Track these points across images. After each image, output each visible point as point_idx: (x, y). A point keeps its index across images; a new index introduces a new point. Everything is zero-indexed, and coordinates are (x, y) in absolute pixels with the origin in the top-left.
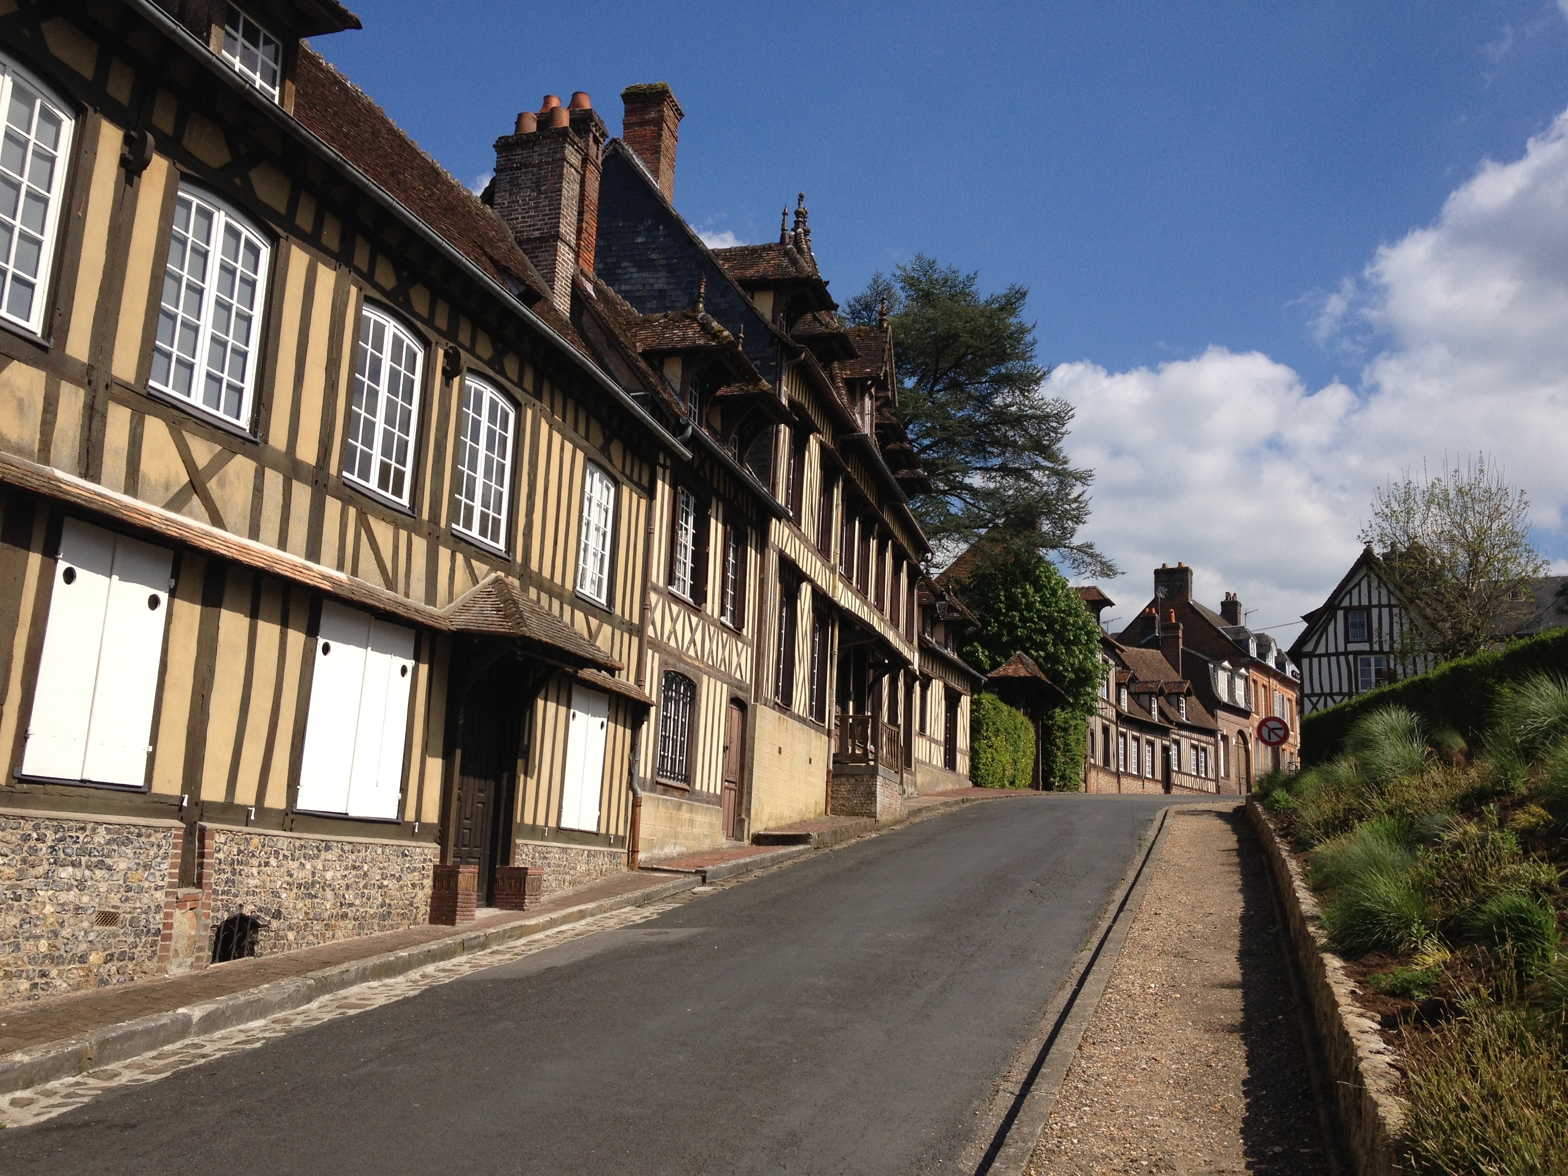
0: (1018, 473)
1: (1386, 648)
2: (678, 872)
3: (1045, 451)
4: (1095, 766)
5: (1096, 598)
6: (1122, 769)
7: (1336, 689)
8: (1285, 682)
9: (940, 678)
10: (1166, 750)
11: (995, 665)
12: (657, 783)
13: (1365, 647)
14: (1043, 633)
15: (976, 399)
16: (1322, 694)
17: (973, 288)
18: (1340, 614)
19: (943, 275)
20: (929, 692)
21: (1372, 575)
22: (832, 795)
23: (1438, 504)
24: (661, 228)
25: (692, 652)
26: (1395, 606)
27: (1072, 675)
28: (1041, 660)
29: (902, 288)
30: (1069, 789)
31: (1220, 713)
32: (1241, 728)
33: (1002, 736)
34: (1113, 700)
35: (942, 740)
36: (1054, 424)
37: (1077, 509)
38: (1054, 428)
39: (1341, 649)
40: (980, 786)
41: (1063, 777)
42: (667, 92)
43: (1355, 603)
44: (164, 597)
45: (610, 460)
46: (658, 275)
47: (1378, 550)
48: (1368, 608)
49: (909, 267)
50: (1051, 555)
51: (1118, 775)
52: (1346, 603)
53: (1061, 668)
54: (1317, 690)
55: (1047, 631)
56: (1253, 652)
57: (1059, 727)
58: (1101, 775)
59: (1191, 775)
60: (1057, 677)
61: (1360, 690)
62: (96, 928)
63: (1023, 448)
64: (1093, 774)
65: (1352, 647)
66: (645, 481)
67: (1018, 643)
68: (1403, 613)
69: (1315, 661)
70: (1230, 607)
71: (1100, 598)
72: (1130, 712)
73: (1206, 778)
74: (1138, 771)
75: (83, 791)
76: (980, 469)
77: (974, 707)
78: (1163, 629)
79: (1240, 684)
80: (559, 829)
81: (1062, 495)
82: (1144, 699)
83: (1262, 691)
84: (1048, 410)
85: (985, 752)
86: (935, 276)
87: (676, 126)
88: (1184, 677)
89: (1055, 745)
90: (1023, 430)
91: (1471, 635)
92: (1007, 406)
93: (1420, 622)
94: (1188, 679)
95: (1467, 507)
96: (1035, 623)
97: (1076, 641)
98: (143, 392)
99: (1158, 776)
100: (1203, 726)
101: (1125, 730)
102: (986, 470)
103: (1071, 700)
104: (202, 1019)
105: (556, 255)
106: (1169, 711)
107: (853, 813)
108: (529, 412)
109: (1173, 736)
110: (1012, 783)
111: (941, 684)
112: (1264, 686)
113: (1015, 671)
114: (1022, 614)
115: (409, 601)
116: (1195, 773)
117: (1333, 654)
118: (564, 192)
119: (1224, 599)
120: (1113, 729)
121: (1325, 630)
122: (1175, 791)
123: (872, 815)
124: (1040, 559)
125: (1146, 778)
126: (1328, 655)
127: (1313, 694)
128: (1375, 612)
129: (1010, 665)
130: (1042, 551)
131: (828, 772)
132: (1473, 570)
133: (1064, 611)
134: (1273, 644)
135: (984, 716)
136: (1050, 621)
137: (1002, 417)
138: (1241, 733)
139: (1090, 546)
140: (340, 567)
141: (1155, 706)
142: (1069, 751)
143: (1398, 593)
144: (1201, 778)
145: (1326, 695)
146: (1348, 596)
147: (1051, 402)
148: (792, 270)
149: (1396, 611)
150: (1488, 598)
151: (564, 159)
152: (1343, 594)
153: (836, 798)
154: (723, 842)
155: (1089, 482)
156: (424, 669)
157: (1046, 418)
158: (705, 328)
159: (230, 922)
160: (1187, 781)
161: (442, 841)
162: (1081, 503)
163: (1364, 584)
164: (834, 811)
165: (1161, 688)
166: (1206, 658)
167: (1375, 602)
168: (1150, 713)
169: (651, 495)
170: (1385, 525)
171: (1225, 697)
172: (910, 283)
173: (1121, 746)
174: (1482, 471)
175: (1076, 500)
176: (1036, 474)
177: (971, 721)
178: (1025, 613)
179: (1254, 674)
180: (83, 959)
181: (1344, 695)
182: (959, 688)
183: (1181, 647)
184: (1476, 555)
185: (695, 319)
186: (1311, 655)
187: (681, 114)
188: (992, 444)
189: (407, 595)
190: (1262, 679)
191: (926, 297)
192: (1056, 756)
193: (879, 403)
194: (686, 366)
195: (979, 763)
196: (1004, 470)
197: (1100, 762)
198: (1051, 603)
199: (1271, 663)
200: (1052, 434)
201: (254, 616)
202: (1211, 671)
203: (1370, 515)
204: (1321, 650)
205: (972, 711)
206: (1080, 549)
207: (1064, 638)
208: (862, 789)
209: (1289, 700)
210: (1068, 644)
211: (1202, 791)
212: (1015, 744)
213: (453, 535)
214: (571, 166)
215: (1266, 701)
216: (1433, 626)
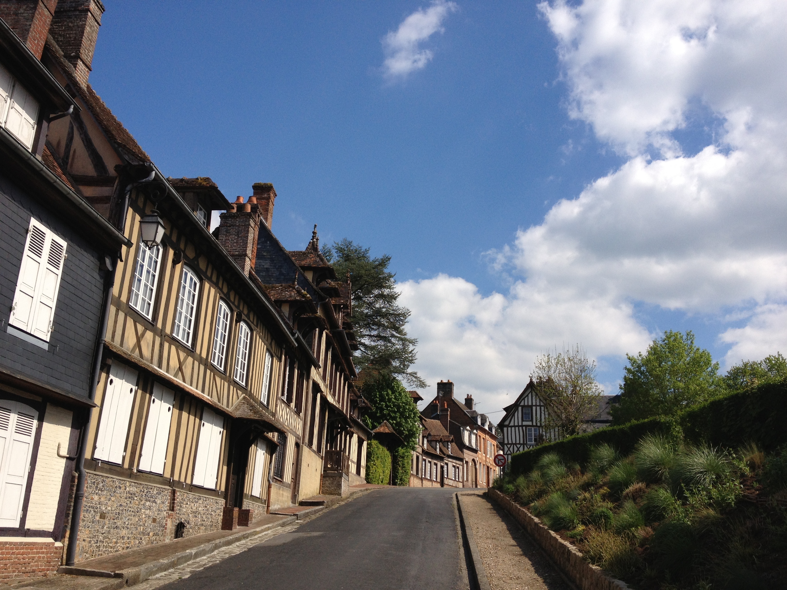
0: (385, 339)
1: (539, 424)
2: (286, 515)
3: (397, 329)
4: (413, 475)
5: (416, 396)
6: (423, 476)
7: (518, 442)
8: (492, 436)
9: (356, 433)
10: (442, 467)
11: (374, 427)
12: (274, 478)
13: (530, 423)
14: (395, 412)
15: (368, 304)
16: (512, 444)
17: (368, 255)
18: (520, 408)
19: (355, 248)
20: (352, 439)
21: (533, 392)
22: (322, 485)
23: (561, 364)
24: (268, 242)
25: (286, 424)
26: (542, 406)
27: (407, 433)
28: (394, 425)
29: (336, 252)
30: (404, 485)
31: (465, 451)
32: (474, 458)
33: (380, 460)
34: (421, 444)
35: (356, 461)
36: (402, 318)
37: (411, 356)
38: (402, 320)
39: (520, 424)
40: (370, 483)
41: (401, 480)
42: (272, 187)
43: (526, 404)
44: (171, 407)
45: (272, 347)
46: (266, 262)
47: (535, 380)
48: (531, 406)
49: (340, 243)
50: (399, 377)
51: (422, 479)
52: (522, 404)
53: (402, 429)
54: (510, 442)
55: (397, 412)
56: (479, 423)
57: (400, 456)
58: (415, 479)
59: (452, 480)
60: (401, 433)
61: (528, 443)
62: (152, 524)
63: (388, 327)
64: (412, 478)
65: (525, 423)
66: (279, 356)
67: (384, 417)
68: (546, 410)
69: (509, 429)
70: (469, 401)
71: (418, 396)
72: (427, 449)
73: (459, 481)
74: (430, 478)
75: (150, 475)
76: (368, 335)
77: (369, 446)
78: (441, 411)
79: (473, 437)
80: (251, 495)
81: (404, 350)
82: (434, 443)
83: (482, 440)
84: (400, 312)
85: (372, 467)
86: (352, 248)
87: (274, 200)
88: (449, 433)
89: (399, 464)
90: (388, 319)
91: (574, 421)
92: (381, 308)
93: (553, 414)
94: (451, 434)
95: (572, 366)
96: (392, 408)
97: (409, 417)
98: (171, 337)
99: (439, 480)
100: (458, 456)
101: (425, 458)
102: (370, 336)
103: (406, 443)
104: (195, 554)
105: (245, 262)
106: (444, 449)
107: (331, 494)
108: (255, 332)
109: (445, 461)
110: (382, 482)
111: (357, 436)
112: (484, 439)
113: (384, 430)
114: (386, 404)
115: (223, 406)
116: (454, 479)
117: (517, 426)
118: (249, 237)
119: (466, 397)
120: (420, 457)
121: (514, 415)
122: (445, 487)
123: (340, 494)
124: (395, 378)
125: (433, 481)
126: (515, 426)
127: (508, 444)
128: (534, 408)
129: (381, 427)
130: (395, 375)
131: (321, 475)
132: (574, 392)
133: (404, 403)
134: (487, 419)
135: (373, 450)
136: (398, 407)
137: (378, 312)
138: (473, 460)
139: (416, 373)
140: (209, 395)
141: (438, 447)
142: (404, 467)
143: (544, 401)
144: (457, 481)
145: (514, 444)
146: (523, 401)
147: (401, 308)
148: (321, 263)
149: (542, 408)
150: (581, 405)
151: (250, 225)
152: (521, 400)
153: (324, 487)
154: (291, 504)
155: (416, 344)
156: (225, 431)
157: (399, 315)
158: (299, 292)
159: (179, 524)
160: (451, 483)
161: (225, 498)
162: (413, 354)
163: (530, 395)
164: (323, 493)
165: (441, 439)
166: (459, 425)
167: (534, 404)
168: (436, 450)
169: (280, 361)
170: (540, 372)
171: (467, 444)
172: (340, 250)
173: (424, 465)
174: (578, 351)
175: (411, 352)
176: (393, 340)
177: (367, 453)
178: (387, 403)
179: (480, 433)
180: (148, 534)
181: (521, 444)
182: (363, 437)
183: (449, 419)
184: (575, 387)
185: (294, 288)
186: (508, 426)
187: (276, 195)
188: (373, 325)
189: (222, 404)
190: (483, 435)
191: (347, 258)
192: (399, 470)
193: (344, 314)
194: (290, 307)
195: (369, 472)
196: (379, 337)
197: (415, 473)
198: (399, 399)
199: (486, 428)
200: (401, 322)
201: (189, 414)
202: (462, 431)
203: (534, 368)
204: (512, 424)
205: (367, 448)
206: (411, 374)
207: (404, 415)
208: (335, 483)
209: (494, 445)
210: (406, 418)
211: (457, 487)
212: (384, 464)
213: (234, 381)
214: (252, 227)
215: (484, 445)
216: (558, 416)
